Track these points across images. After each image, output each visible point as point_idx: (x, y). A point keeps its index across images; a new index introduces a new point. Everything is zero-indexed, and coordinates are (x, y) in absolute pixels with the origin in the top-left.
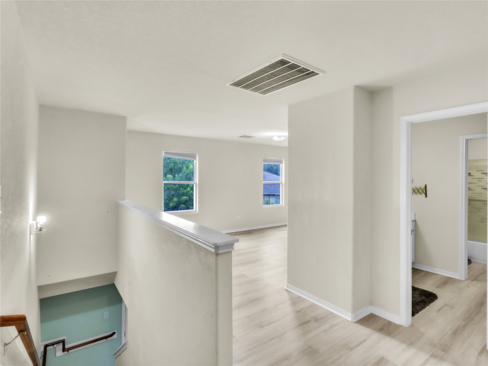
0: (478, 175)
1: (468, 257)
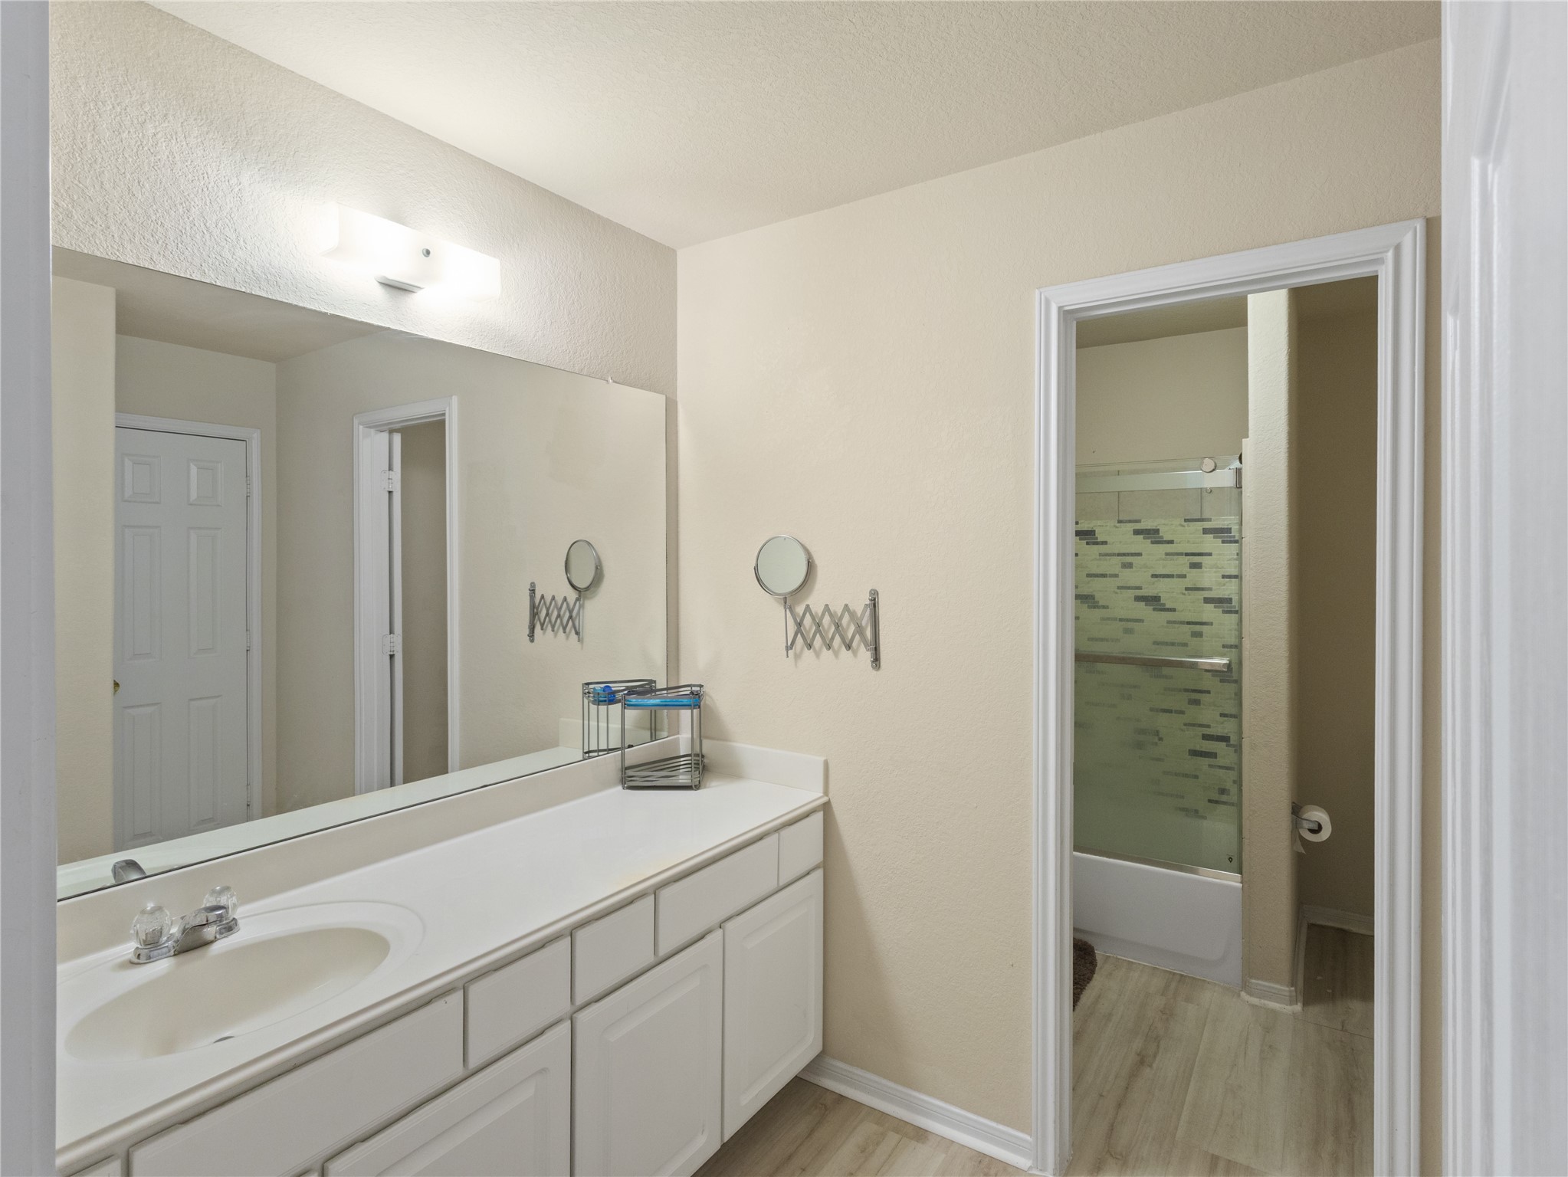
0: (1121, 538)
1: (1075, 930)
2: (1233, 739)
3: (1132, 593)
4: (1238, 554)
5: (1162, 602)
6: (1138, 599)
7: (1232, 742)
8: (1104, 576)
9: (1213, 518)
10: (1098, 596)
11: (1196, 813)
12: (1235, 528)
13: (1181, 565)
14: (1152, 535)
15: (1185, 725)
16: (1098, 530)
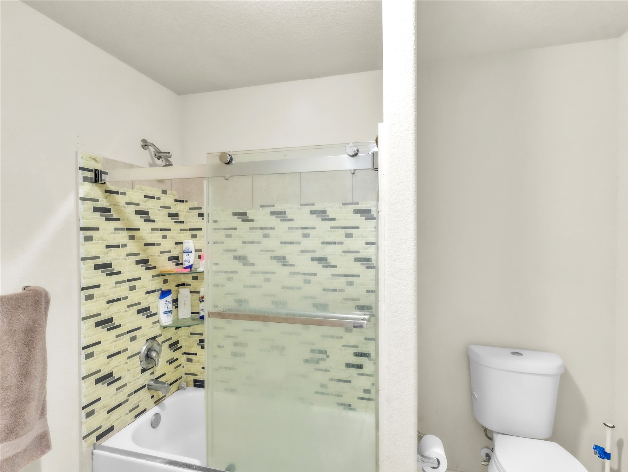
2: (373, 354)
3: (309, 255)
4: (375, 228)
5: (328, 261)
6: (313, 259)
7: (372, 357)
8: (291, 243)
9: (360, 203)
10: (288, 258)
11: (349, 407)
12: (373, 209)
13: (339, 236)
14: (322, 214)
15: (343, 346)
16: (287, 211)
